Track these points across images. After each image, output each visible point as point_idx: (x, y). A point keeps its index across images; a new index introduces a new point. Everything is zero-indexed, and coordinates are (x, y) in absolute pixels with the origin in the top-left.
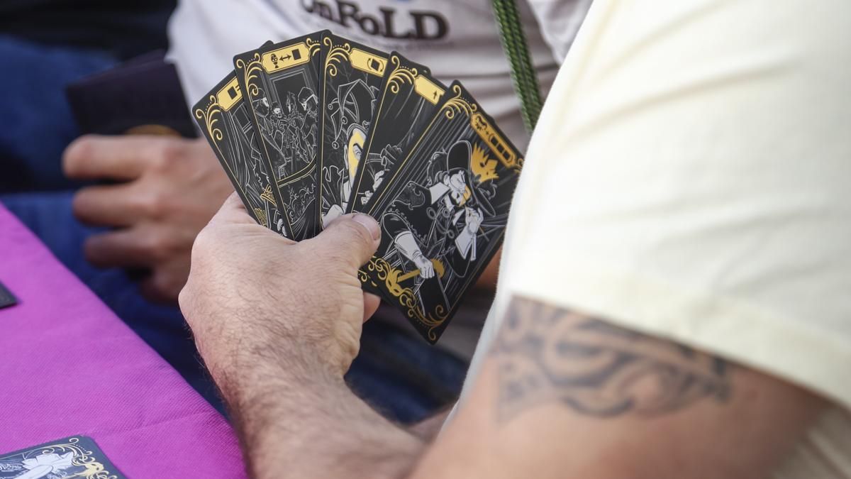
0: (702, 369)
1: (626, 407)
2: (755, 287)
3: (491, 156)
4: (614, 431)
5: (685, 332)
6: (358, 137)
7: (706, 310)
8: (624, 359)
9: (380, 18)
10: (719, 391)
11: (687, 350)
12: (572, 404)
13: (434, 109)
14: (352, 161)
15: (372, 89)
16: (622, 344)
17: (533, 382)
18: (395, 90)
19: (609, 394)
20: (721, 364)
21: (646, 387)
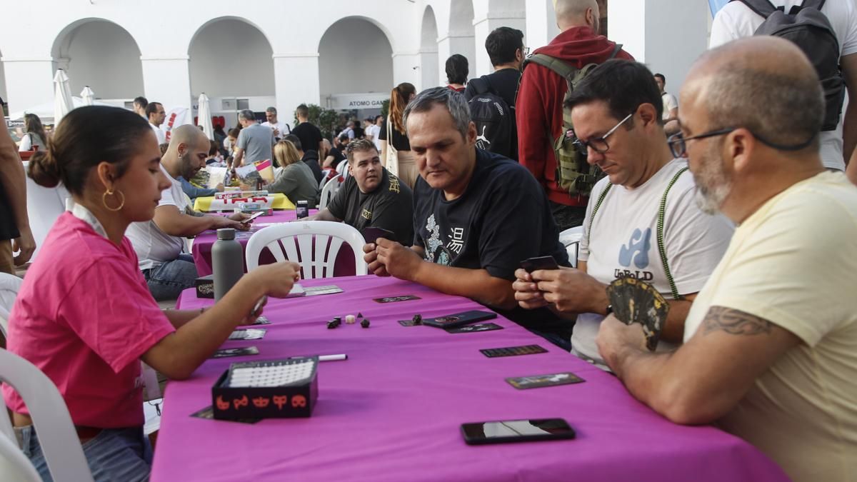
0: (764, 324)
1: (741, 332)
2: (781, 306)
3: (659, 301)
4: (737, 338)
5: (761, 315)
6: (632, 302)
7: (767, 310)
8: (742, 320)
9: (635, 274)
10: (768, 331)
11: (760, 319)
12: (727, 331)
13: (646, 291)
14: (632, 308)
15: (632, 288)
16: (742, 316)
17: (715, 325)
18: (638, 288)
19: (737, 329)
20: (769, 323)
21: (748, 328)
